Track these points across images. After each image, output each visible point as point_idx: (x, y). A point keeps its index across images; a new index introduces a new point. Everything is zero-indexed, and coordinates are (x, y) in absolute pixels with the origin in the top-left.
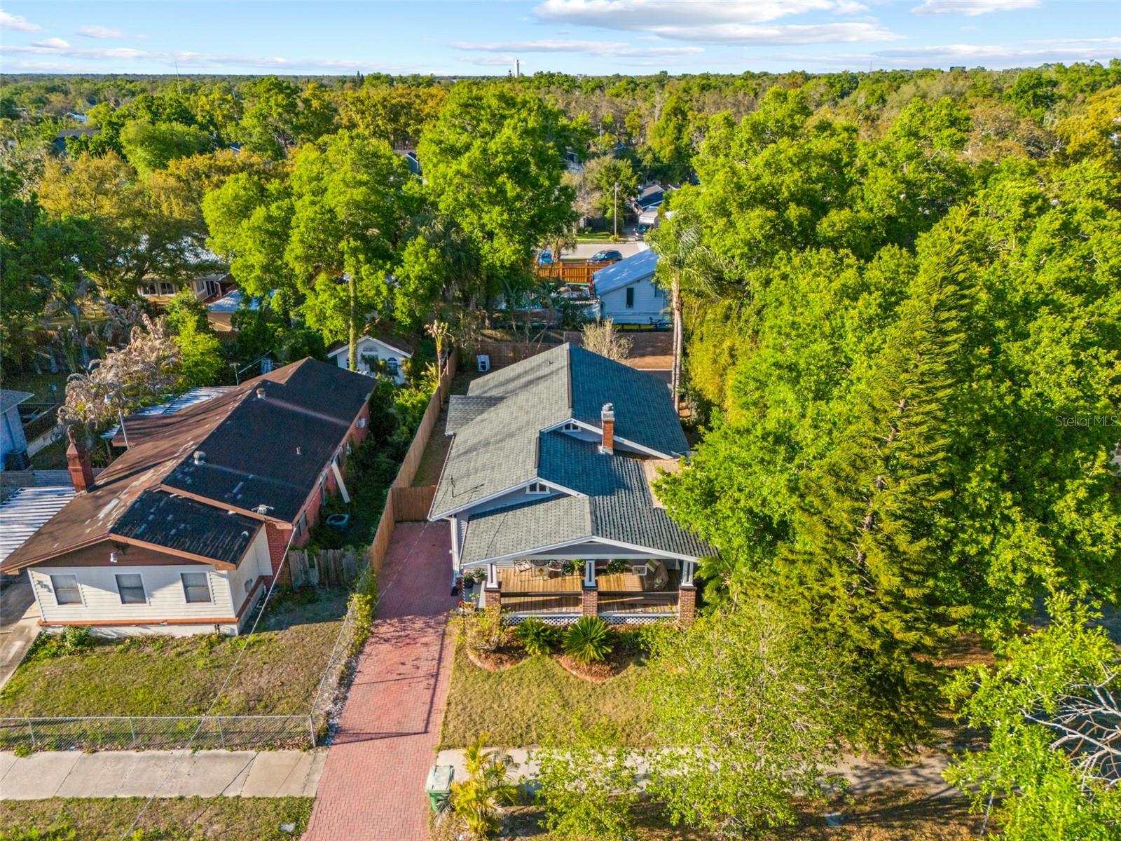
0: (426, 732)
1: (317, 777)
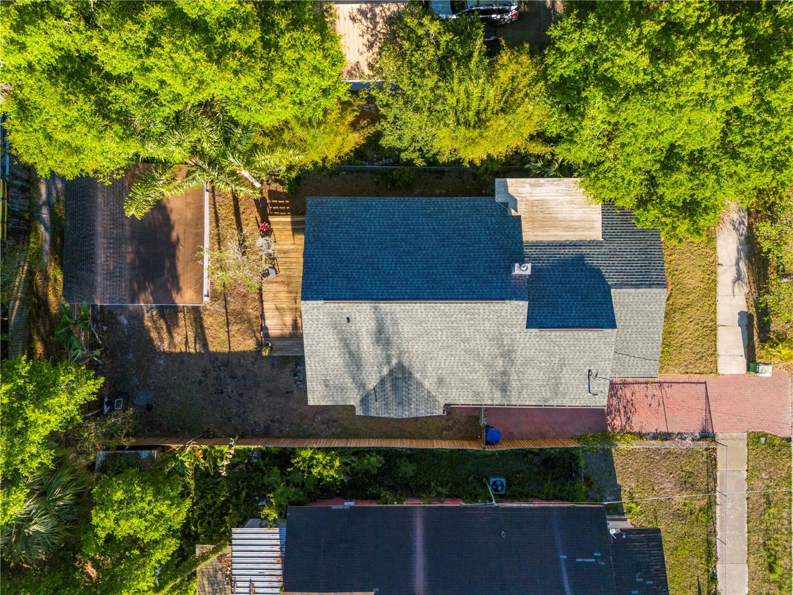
0: (705, 383)
1: (735, 435)
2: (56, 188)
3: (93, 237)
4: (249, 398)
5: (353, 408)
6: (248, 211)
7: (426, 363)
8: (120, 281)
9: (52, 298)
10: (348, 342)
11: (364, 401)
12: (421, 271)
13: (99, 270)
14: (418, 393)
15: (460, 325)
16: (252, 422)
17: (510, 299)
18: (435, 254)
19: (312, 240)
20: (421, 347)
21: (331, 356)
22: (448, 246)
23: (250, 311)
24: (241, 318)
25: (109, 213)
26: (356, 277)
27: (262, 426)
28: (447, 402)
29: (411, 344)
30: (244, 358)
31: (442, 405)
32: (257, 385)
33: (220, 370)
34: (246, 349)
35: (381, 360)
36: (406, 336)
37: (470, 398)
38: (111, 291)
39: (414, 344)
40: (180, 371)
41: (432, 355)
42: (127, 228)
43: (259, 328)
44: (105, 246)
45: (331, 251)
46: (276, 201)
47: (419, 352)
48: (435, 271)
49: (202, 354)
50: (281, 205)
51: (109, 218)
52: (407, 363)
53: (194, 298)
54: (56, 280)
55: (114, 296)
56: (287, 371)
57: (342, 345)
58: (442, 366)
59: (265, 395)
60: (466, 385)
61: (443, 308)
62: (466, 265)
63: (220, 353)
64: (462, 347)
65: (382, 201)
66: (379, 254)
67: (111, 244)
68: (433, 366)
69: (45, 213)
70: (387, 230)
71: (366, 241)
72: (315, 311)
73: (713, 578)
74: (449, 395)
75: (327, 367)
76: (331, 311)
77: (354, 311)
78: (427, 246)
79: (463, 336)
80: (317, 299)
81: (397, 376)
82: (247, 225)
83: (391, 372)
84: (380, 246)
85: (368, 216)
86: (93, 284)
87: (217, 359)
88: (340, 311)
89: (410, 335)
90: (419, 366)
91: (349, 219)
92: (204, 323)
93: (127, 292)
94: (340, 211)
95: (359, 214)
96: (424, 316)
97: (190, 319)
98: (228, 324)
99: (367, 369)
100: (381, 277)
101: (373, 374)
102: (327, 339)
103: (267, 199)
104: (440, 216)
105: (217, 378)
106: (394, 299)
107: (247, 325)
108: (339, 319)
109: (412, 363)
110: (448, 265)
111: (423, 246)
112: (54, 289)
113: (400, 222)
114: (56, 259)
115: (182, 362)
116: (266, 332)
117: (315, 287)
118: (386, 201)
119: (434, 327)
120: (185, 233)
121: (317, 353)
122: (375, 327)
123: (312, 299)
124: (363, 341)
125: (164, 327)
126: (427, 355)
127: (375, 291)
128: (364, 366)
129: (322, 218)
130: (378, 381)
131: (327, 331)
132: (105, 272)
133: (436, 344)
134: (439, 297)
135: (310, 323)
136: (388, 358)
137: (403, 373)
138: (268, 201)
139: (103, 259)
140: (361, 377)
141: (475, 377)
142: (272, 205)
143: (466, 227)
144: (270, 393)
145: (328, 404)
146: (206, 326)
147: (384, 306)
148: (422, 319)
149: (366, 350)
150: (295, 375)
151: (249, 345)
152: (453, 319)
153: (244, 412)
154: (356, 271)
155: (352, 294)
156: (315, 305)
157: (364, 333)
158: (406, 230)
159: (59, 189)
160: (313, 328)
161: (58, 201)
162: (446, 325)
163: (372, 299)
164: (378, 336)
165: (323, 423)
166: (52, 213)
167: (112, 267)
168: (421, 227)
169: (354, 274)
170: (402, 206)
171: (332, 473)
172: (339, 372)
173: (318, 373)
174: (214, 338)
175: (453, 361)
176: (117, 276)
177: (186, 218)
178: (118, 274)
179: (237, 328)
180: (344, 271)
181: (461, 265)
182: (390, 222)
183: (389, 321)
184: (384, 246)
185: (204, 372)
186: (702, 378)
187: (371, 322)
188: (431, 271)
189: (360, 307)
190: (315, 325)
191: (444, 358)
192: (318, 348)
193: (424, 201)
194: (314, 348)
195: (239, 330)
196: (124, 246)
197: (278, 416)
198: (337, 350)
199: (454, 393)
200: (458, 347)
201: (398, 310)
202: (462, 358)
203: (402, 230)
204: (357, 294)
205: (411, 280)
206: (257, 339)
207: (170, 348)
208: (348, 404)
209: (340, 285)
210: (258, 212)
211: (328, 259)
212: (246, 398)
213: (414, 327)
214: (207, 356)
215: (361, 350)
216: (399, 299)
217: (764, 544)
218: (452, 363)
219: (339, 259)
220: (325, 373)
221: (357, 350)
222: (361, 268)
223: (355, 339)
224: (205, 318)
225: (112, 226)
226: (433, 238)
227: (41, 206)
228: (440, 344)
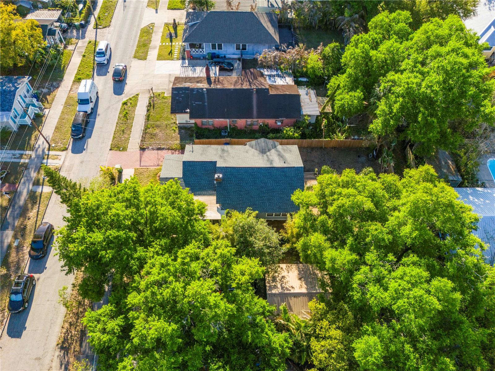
1: (132, 150)
5: (280, 145)
11: (276, 146)
17: (223, 167)
20: (256, 157)
22: (246, 190)
28: (246, 146)
35: (270, 156)
56: (307, 168)
68: (251, 153)
73: (148, 110)
80: (297, 167)
81: (264, 152)
83: (266, 153)
101: (273, 153)
109: (259, 154)
110: (246, 182)
126: (254, 156)
128: (277, 155)
136: (267, 156)
137: (262, 152)
140: (277, 152)
186: (141, 167)
200: (242, 157)
208: (282, 146)
217: (127, 120)
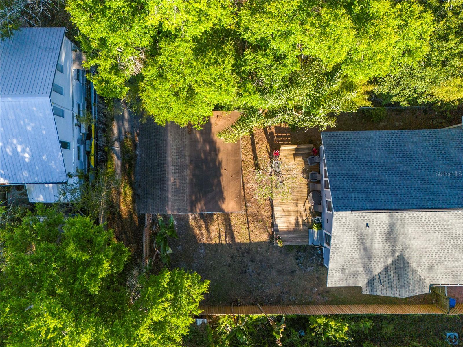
2: (124, 129)
3: (165, 165)
4: (265, 276)
5: (360, 288)
6: (261, 142)
7: (421, 256)
8: (183, 196)
9: (123, 207)
10: (364, 241)
11: (371, 283)
12: (421, 186)
13: (170, 189)
14: (413, 278)
15: (453, 227)
16: (268, 294)
18: (429, 173)
19: (332, 164)
20: (420, 244)
21: (350, 251)
22: (437, 166)
23: (264, 213)
24: (257, 218)
25: (175, 147)
26: (372, 192)
27: (275, 296)
28: (432, 283)
29: (412, 242)
30: (260, 247)
31: (428, 286)
32: (271, 267)
33: (243, 256)
34: (261, 241)
35: (387, 254)
36: (409, 236)
37: (450, 280)
38: (178, 204)
39: (415, 242)
40: (215, 257)
41: (427, 250)
42: (187, 158)
43: (270, 225)
44: (173, 171)
45: (348, 172)
46: (280, 134)
47: (418, 248)
48: (432, 186)
49: (231, 244)
50: (284, 137)
51: (175, 151)
52: (407, 256)
53: (235, 207)
54: (126, 194)
55: (180, 208)
57: (359, 243)
58: (434, 257)
59: (276, 274)
60: (449, 270)
61: (443, 215)
62: (455, 181)
63: (243, 244)
64: (452, 243)
65: (378, 133)
66: (384, 174)
67: (177, 169)
68: (426, 257)
69: (117, 146)
70: (386, 155)
71: (373, 164)
72: (344, 219)
74: (434, 278)
75: (345, 259)
76: (355, 219)
77: (373, 218)
78: (420, 167)
79: (454, 235)
80: (346, 210)
81: (400, 265)
82: (260, 152)
83: (394, 262)
84: (384, 167)
85: (370, 145)
86: (165, 200)
87: (241, 248)
88: (362, 218)
89: (413, 235)
90: (415, 258)
91: (356, 147)
92: (232, 223)
93: (188, 204)
94: (348, 141)
95: (363, 143)
96: (427, 221)
97: (221, 219)
98: (248, 223)
99: (375, 260)
100: (390, 191)
101: (379, 264)
102: (349, 240)
103: (274, 132)
104: (425, 144)
105: (242, 262)
106: (405, 209)
107: (261, 223)
108: (360, 225)
109: (411, 256)
110: (440, 181)
111: (417, 167)
112: (125, 200)
113: (395, 149)
114: (125, 179)
115: (216, 251)
116: (275, 228)
117: (343, 201)
118: (381, 133)
119: (433, 229)
120: (227, 160)
121: (340, 250)
122: (387, 230)
123: (342, 210)
124: (376, 240)
125: (204, 226)
126: (424, 250)
127: (389, 203)
128: (373, 258)
129: (336, 148)
130: (382, 269)
131: (350, 233)
132: (174, 190)
133: (432, 241)
134: (440, 206)
135: (339, 228)
136: (394, 252)
137: (404, 263)
138: (275, 135)
139: (172, 181)
140: (370, 266)
141: (457, 265)
142: (278, 137)
143: (447, 151)
144: (280, 272)
145: (342, 286)
146: (233, 224)
147: (398, 215)
148: (425, 223)
149: (377, 246)
150: (297, 259)
151: (264, 237)
152: (449, 223)
153: (262, 286)
154: (370, 187)
155: (371, 205)
156: (344, 215)
157: (378, 234)
158: (401, 155)
159: (127, 131)
160: (340, 232)
161: (126, 137)
162: (443, 227)
163: (388, 209)
164: (388, 236)
165: (319, 294)
166: (122, 146)
167: (178, 186)
168: (412, 152)
169: (369, 189)
170: (394, 137)
171: (342, 336)
172: (354, 263)
173: (338, 263)
174: (239, 233)
175: (442, 253)
176: (181, 193)
177: (228, 150)
178: (182, 191)
179: (254, 226)
180: (362, 187)
181: (451, 181)
182: (387, 149)
183: (398, 226)
184: (387, 167)
185: (232, 257)
187: (384, 226)
188: (428, 186)
189: (378, 216)
190: (341, 230)
191: (436, 251)
192: (341, 246)
193: (410, 132)
194: (338, 246)
195: (255, 227)
196: (185, 170)
197: (286, 289)
198: (355, 247)
199: (439, 276)
200: (448, 243)
201: (407, 217)
202: (450, 251)
203: (398, 155)
204: (376, 205)
205: (414, 193)
206: (269, 233)
207: (207, 240)
208: (357, 285)
209: (361, 199)
210: (268, 142)
211: (347, 179)
212: (262, 276)
213: (418, 229)
214: (233, 245)
215: (373, 246)
216: (409, 209)
218: (441, 255)
219: (355, 179)
220: (344, 263)
221: (370, 246)
222: (373, 185)
223: (370, 239)
224: (232, 218)
225: (177, 157)
226: (424, 160)
227: (114, 141)
228: (435, 241)
